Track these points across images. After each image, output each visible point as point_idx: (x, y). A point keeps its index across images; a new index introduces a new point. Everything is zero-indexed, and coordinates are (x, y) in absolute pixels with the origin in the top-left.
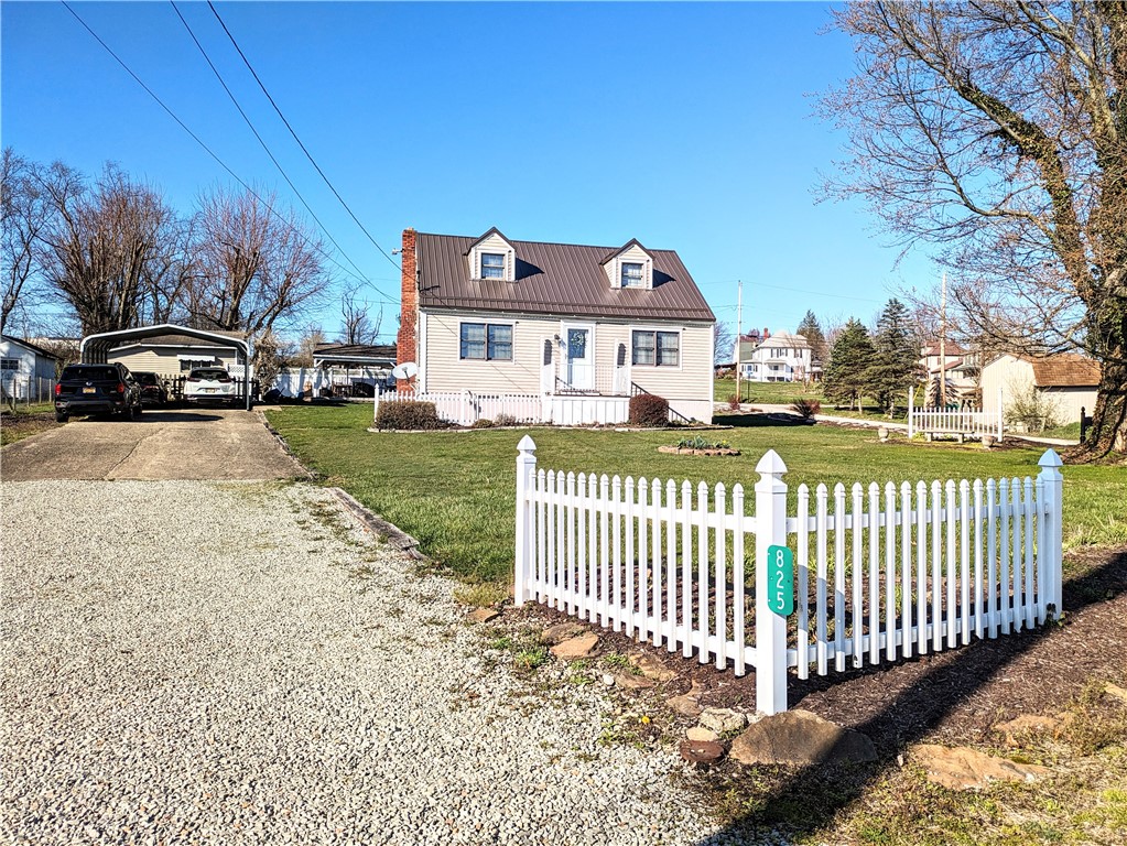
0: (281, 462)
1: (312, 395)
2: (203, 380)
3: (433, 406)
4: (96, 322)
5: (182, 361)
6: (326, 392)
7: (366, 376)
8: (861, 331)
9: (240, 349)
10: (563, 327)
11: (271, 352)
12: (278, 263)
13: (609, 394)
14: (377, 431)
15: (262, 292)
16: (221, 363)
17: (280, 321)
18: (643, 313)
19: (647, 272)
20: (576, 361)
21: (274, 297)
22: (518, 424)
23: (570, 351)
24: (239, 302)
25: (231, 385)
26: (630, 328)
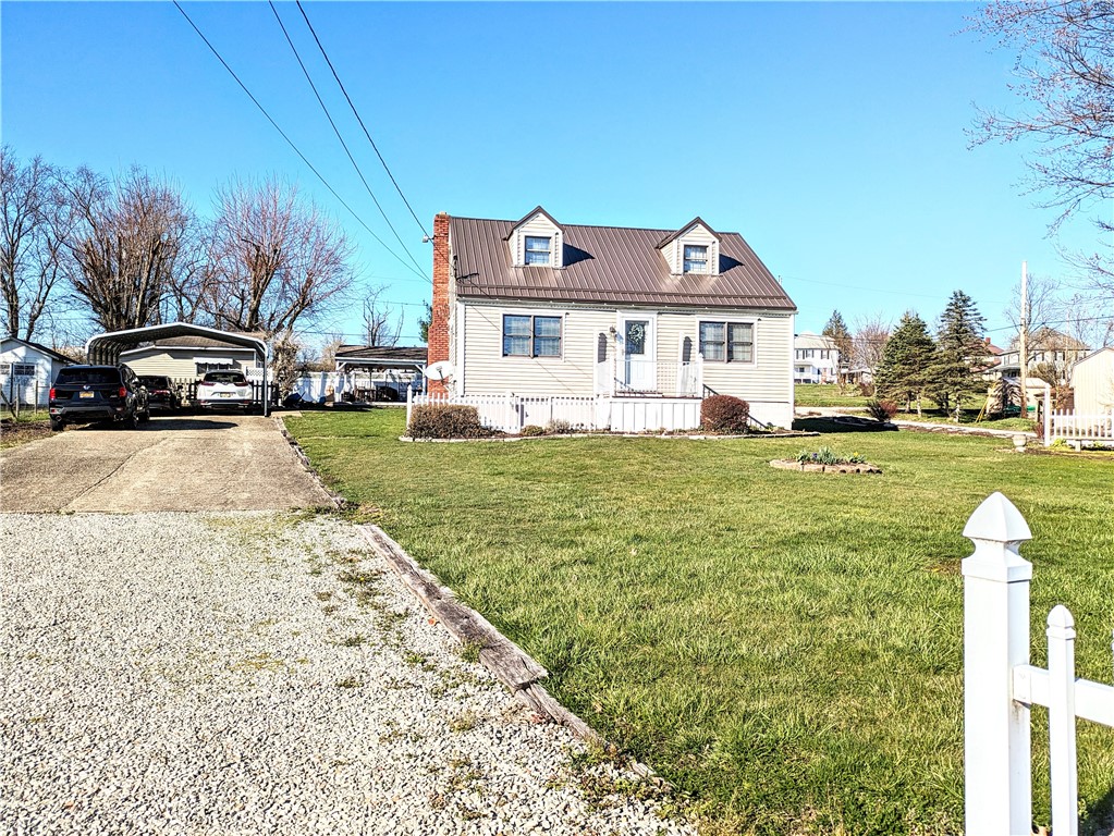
0: (299, 481)
1: (334, 400)
2: (218, 384)
3: (475, 410)
4: (112, 325)
5: (198, 364)
6: (349, 396)
7: (390, 380)
8: (920, 327)
9: (258, 351)
10: (619, 319)
11: (292, 354)
12: (299, 260)
13: (673, 395)
14: (411, 440)
15: (284, 292)
16: (239, 366)
17: (302, 323)
18: (712, 301)
19: (713, 255)
20: (634, 357)
21: (295, 297)
22: (573, 431)
23: (627, 348)
24: (259, 302)
25: (248, 389)
26: (697, 319)
